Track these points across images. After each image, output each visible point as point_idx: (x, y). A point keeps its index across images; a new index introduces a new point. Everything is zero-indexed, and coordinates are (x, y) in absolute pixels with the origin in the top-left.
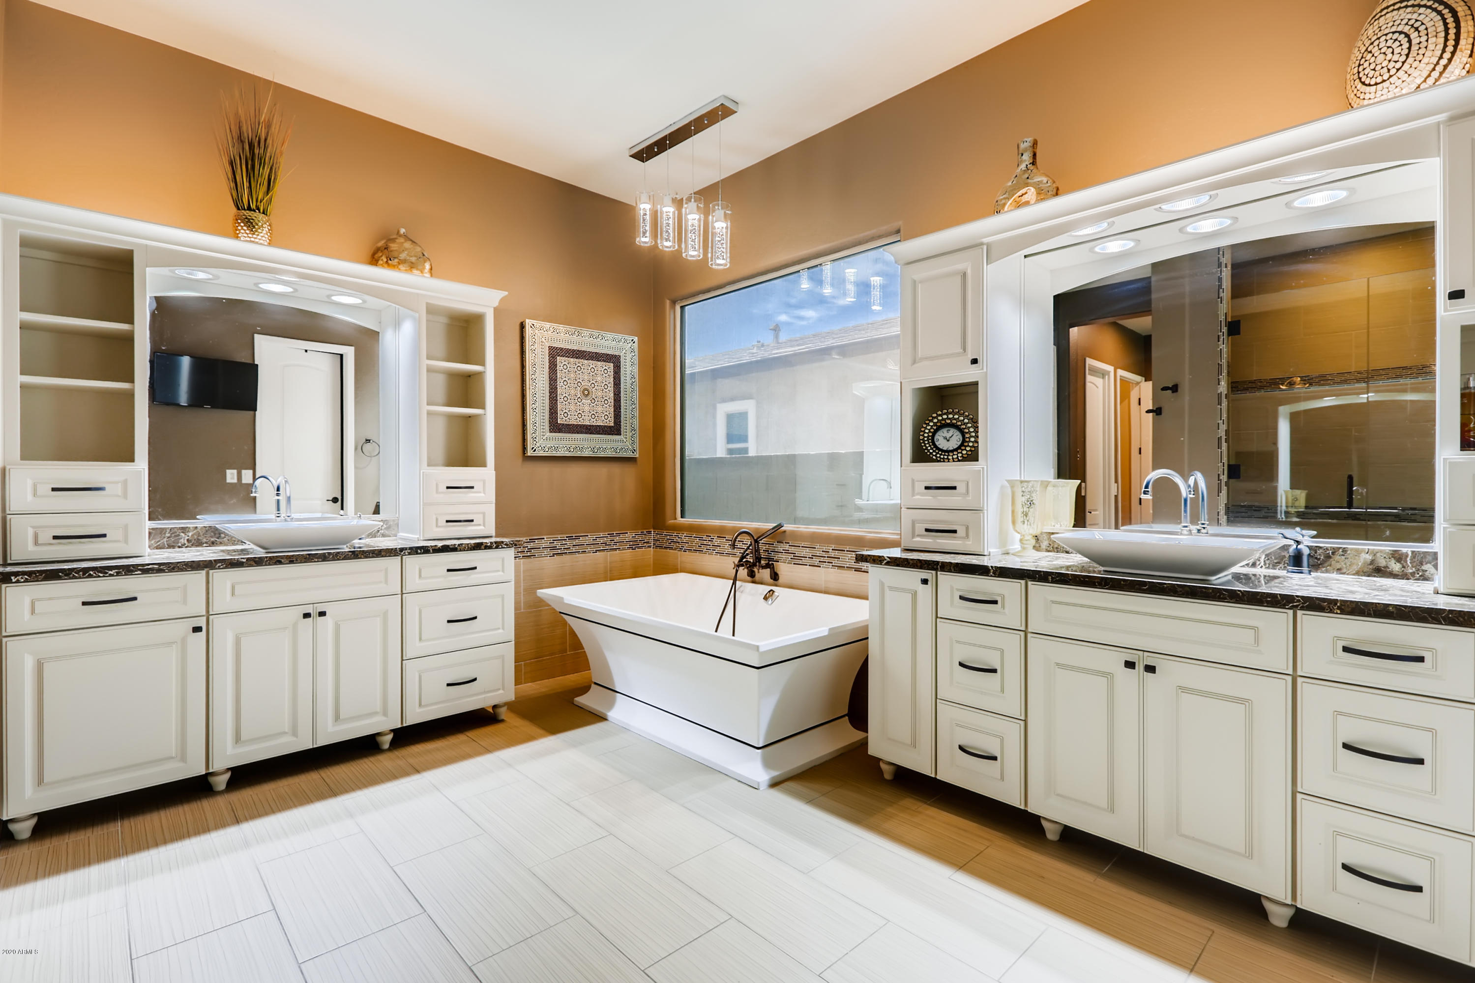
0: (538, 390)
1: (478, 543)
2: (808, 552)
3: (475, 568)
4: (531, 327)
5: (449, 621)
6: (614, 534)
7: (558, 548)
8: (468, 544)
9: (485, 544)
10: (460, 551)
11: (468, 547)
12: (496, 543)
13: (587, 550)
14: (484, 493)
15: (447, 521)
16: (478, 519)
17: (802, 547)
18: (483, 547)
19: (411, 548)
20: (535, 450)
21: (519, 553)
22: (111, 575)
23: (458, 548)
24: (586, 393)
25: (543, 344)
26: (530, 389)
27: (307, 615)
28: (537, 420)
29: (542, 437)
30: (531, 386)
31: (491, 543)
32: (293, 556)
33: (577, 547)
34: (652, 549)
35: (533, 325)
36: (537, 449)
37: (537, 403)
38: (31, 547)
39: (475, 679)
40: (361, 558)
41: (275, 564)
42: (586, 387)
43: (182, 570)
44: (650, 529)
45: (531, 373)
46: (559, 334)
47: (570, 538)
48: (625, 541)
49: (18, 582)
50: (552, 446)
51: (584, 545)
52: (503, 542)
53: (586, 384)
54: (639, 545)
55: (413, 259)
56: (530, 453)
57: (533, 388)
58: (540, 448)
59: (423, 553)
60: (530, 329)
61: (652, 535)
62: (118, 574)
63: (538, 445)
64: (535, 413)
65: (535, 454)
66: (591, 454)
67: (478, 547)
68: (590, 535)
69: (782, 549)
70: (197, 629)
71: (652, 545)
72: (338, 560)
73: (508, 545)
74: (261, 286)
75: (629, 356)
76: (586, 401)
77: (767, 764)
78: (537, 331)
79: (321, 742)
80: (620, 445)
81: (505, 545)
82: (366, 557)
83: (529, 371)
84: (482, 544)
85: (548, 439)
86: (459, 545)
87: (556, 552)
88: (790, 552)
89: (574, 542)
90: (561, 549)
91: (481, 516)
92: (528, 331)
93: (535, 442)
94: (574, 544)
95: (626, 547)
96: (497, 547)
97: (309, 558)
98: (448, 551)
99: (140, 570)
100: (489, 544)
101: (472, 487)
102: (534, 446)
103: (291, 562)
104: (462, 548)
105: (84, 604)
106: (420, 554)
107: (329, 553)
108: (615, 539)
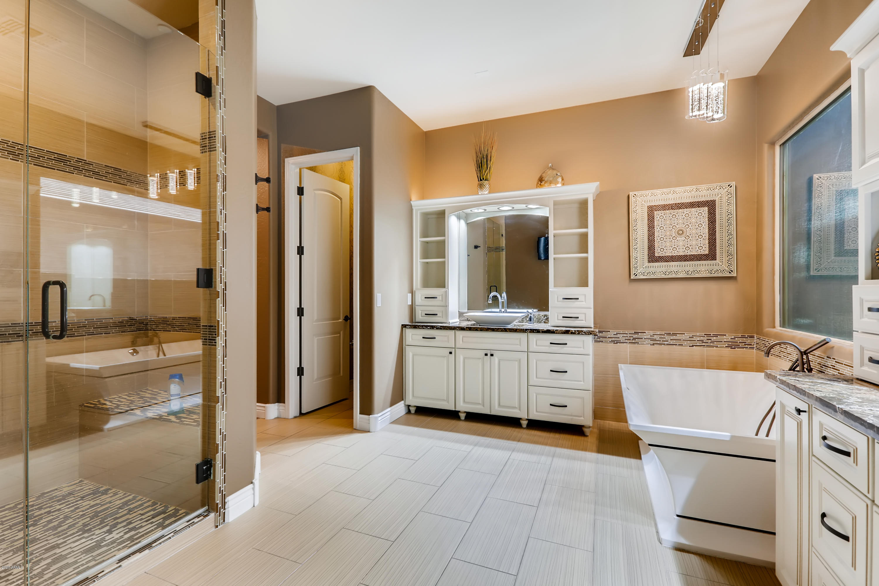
0: (639, 236)
1: (567, 330)
2: (849, 371)
3: (566, 344)
4: (634, 196)
5: (551, 371)
6: (711, 335)
7: (657, 340)
8: (561, 330)
9: (571, 331)
10: (557, 333)
11: (561, 332)
12: (578, 331)
13: (683, 344)
14: (586, 302)
15: (563, 317)
16: (581, 317)
17: (845, 364)
18: (570, 333)
19: (531, 329)
20: (637, 275)
21: (626, 340)
22: (428, 329)
23: (556, 332)
24: (681, 233)
25: (643, 205)
26: (632, 236)
27: (486, 355)
28: (638, 255)
29: (642, 266)
30: (633, 234)
31: (575, 331)
32: (482, 328)
33: (674, 341)
34: (755, 350)
35: (635, 195)
36: (638, 275)
37: (638, 245)
38: (420, 317)
39: (566, 406)
40: (508, 332)
41: (475, 330)
42: (681, 228)
43: (447, 329)
44: (754, 334)
45: (633, 226)
46: (656, 196)
47: (669, 334)
48: (723, 341)
49: (408, 328)
50: (650, 272)
51: (681, 340)
52: (582, 331)
53: (680, 226)
54: (739, 345)
55: (551, 179)
56: (633, 277)
57: (635, 235)
58: (641, 273)
59: (537, 333)
60: (633, 198)
61: (755, 339)
62: (430, 329)
63: (639, 271)
64: (636, 251)
65: (637, 277)
66: (685, 276)
67: (567, 332)
68: (687, 334)
69: (830, 364)
70: (451, 353)
71: (755, 347)
72: (499, 331)
73: (586, 333)
74: (500, 209)
75: (725, 199)
76: (681, 239)
77: (680, 531)
78: (638, 198)
79: (493, 413)
80: (715, 268)
81: (584, 333)
82: (510, 332)
83: (632, 224)
84: (569, 331)
85: (647, 267)
86: (556, 330)
87: (654, 342)
88: (835, 368)
89: (672, 337)
90: (660, 341)
91: (584, 315)
92: (632, 199)
93: (636, 270)
94: (672, 339)
95: (725, 346)
96: (579, 334)
97: (487, 330)
98: (550, 333)
99: (436, 328)
100: (574, 331)
101: (578, 299)
102: (635, 273)
103: (481, 330)
104: (558, 332)
105: (423, 338)
106: (535, 333)
107: (495, 328)
108: (712, 339)
